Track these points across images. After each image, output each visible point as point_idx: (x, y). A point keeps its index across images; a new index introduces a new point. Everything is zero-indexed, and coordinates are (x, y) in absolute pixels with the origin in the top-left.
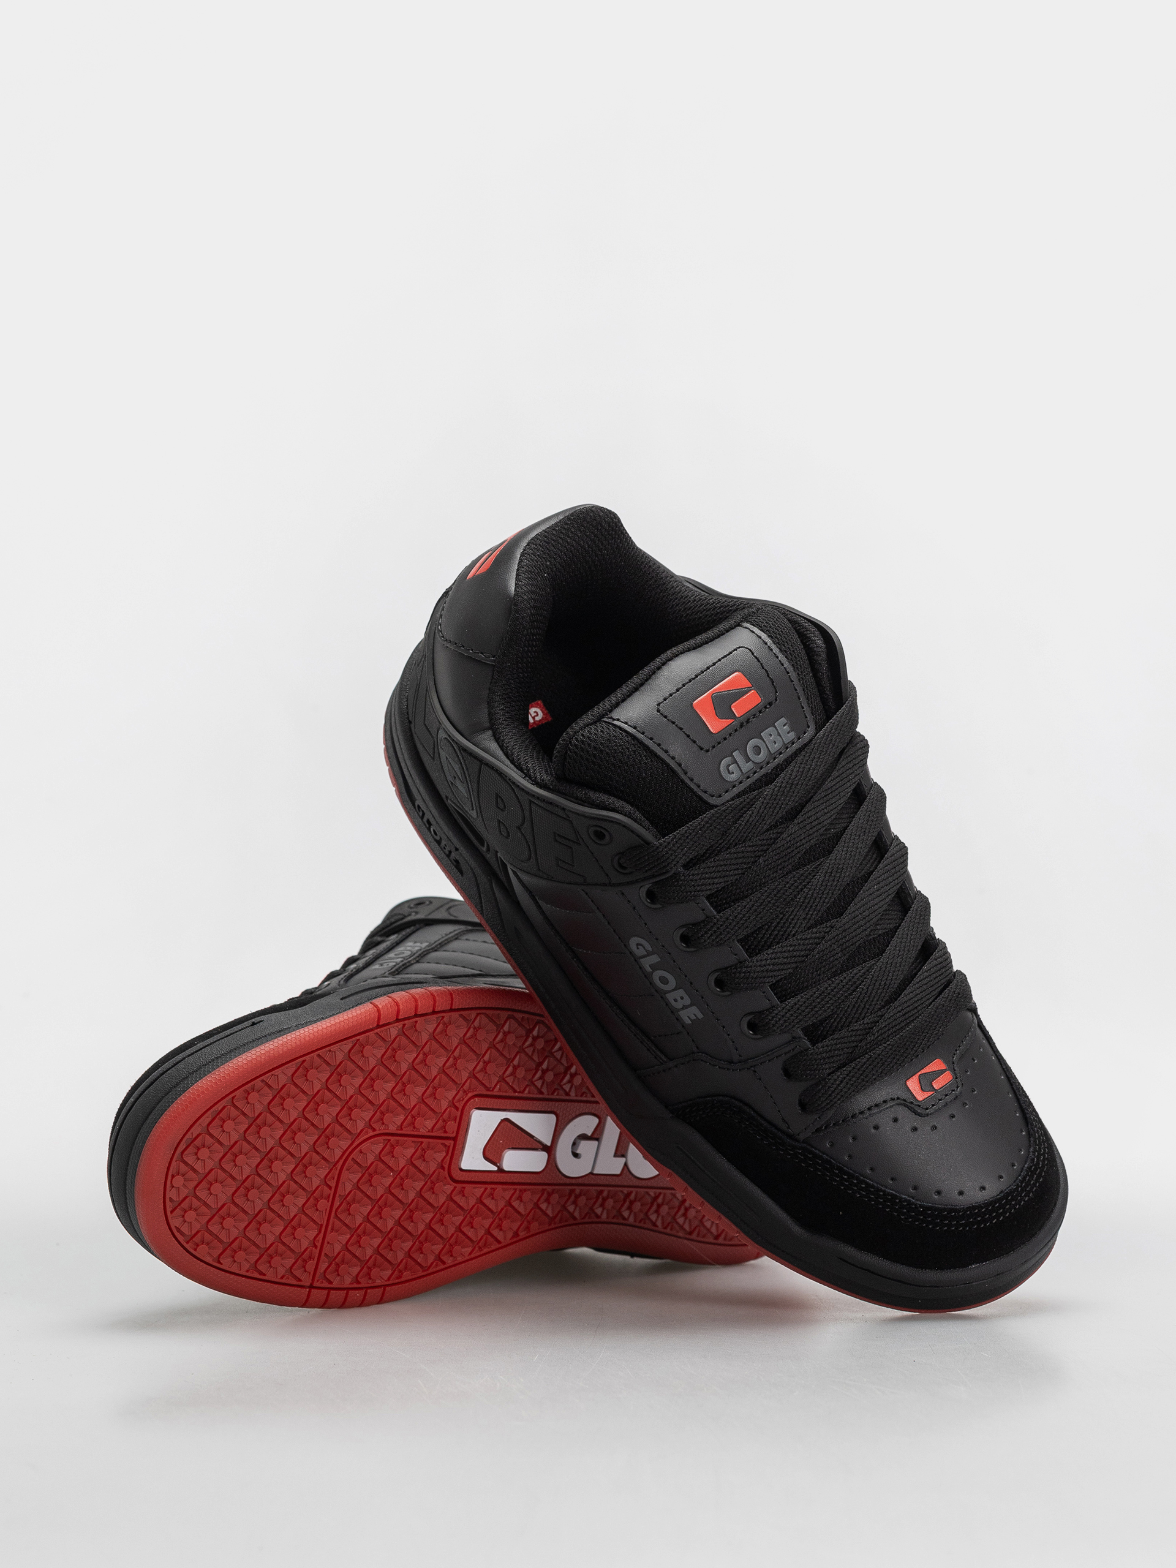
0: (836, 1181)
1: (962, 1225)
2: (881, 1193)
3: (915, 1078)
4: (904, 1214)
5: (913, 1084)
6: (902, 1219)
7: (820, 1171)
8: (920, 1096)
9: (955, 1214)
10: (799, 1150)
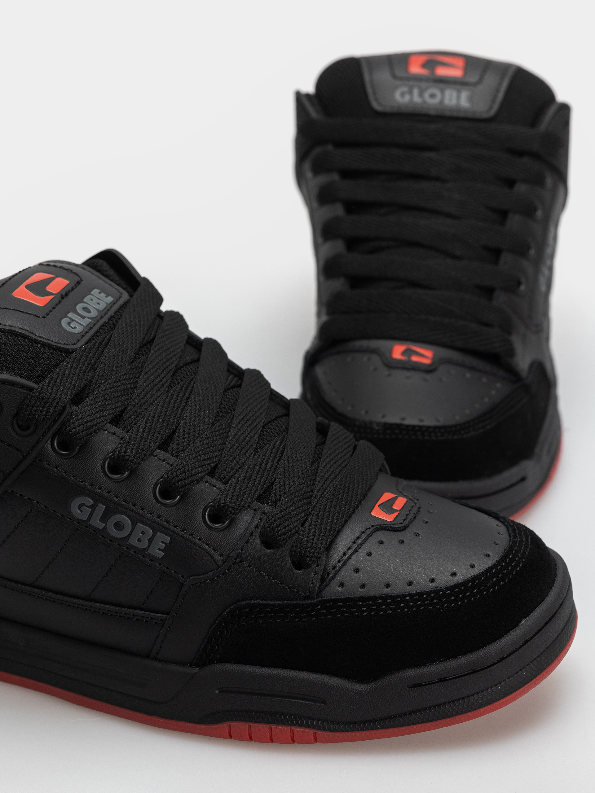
0: (364, 611)
1: (490, 587)
2: (408, 598)
3: (376, 508)
4: (437, 604)
5: (377, 513)
6: (439, 608)
7: (346, 612)
8: (389, 518)
9: (479, 581)
10: (318, 606)
